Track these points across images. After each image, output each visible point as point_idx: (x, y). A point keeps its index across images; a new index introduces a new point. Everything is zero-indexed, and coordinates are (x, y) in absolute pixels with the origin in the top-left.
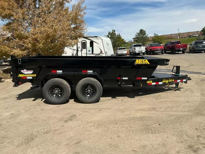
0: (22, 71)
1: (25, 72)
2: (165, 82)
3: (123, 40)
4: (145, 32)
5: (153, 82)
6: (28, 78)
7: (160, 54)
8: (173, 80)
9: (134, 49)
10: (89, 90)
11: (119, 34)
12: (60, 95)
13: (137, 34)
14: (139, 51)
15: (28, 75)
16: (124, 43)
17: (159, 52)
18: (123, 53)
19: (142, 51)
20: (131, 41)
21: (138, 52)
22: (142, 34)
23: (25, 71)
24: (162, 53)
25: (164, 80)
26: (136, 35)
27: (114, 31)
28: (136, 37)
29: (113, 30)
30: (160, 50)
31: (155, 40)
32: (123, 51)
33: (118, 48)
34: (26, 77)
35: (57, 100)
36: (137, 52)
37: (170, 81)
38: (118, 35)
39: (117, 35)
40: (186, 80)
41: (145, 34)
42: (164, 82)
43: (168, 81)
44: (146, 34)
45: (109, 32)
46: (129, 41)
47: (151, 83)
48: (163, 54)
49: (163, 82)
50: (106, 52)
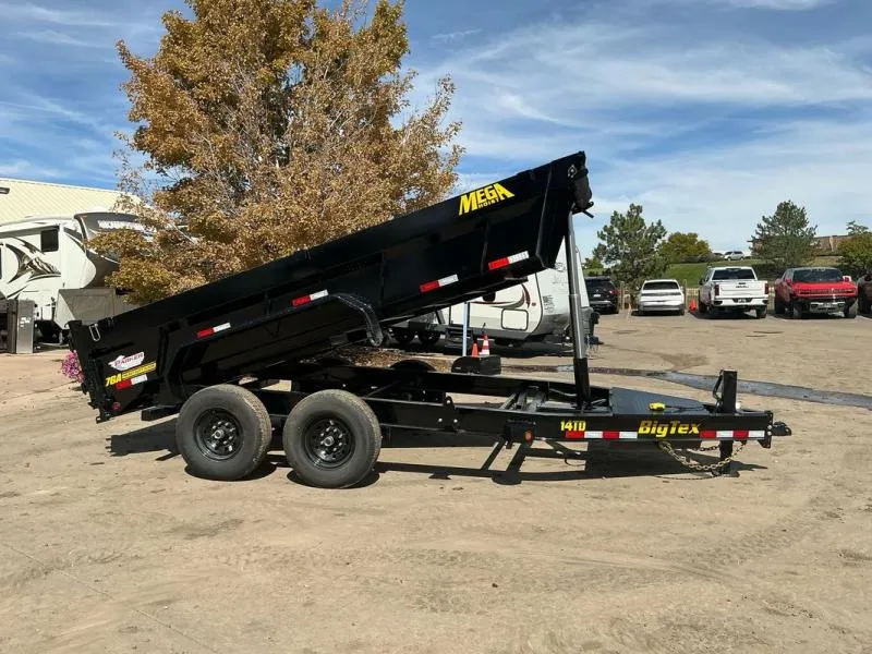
0: (112, 364)
1: (123, 365)
2: (653, 431)
3: (703, 245)
4: (802, 214)
5: (588, 429)
6: (135, 381)
7: (839, 317)
8: (695, 430)
9: (713, 291)
10: (330, 438)
11: (659, 223)
12: (231, 448)
13: (764, 224)
14: (735, 300)
15: (134, 373)
16: (701, 261)
17: (832, 309)
18: (666, 303)
19: (749, 300)
20: (736, 253)
21: (732, 303)
22: (786, 224)
23: (121, 363)
24: (848, 315)
25: (643, 422)
26: (759, 226)
27: (639, 209)
28: (757, 237)
29: (632, 206)
30: (837, 300)
31: (850, 254)
32: (667, 294)
33: (646, 282)
34: (129, 380)
35: (221, 464)
36: (725, 303)
37: (680, 431)
38: (655, 225)
39: (648, 225)
40: (766, 434)
41: (803, 223)
42: (648, 431)
43: (666, 429)
44: (808, 226)
45: (616, 213)
46: (729, 253)
47: (583, 433)
48: (853, 317)
49: (641, 431)
50: (546, 299)
